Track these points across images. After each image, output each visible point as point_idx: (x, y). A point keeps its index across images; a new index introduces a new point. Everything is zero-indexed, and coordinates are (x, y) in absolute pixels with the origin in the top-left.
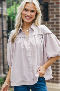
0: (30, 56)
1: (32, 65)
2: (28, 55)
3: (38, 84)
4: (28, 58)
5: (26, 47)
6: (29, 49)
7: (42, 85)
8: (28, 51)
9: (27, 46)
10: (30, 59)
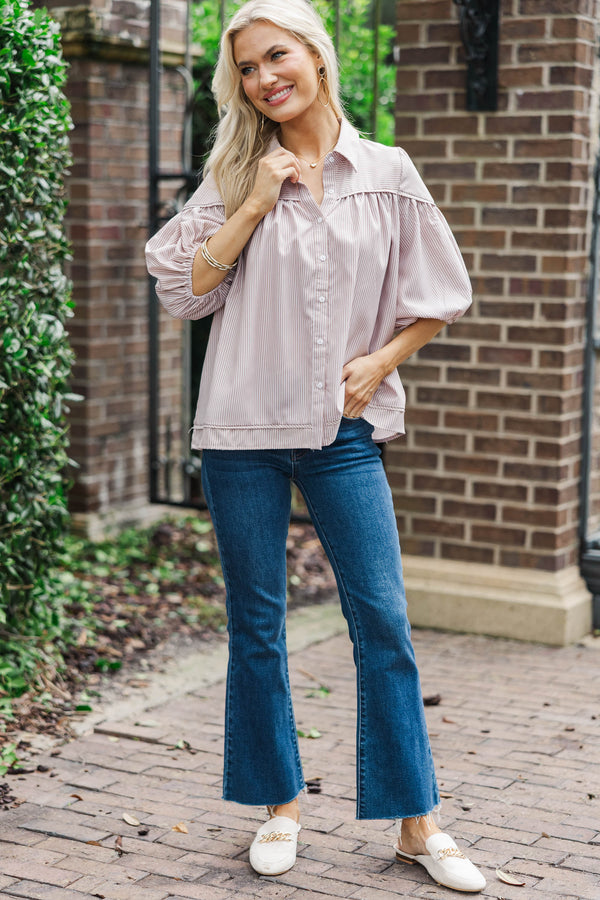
0: (322, 299)
1: (324, 349)
2: (309, 295)
3: (335, 453)
4: (310, 312)
5: (306, 256)
6: (321, 265)
7: (354, 455)
8: (315, 273)
9: (309, 248)
10: (318, 316)
